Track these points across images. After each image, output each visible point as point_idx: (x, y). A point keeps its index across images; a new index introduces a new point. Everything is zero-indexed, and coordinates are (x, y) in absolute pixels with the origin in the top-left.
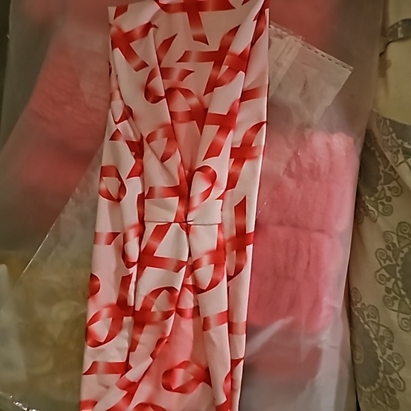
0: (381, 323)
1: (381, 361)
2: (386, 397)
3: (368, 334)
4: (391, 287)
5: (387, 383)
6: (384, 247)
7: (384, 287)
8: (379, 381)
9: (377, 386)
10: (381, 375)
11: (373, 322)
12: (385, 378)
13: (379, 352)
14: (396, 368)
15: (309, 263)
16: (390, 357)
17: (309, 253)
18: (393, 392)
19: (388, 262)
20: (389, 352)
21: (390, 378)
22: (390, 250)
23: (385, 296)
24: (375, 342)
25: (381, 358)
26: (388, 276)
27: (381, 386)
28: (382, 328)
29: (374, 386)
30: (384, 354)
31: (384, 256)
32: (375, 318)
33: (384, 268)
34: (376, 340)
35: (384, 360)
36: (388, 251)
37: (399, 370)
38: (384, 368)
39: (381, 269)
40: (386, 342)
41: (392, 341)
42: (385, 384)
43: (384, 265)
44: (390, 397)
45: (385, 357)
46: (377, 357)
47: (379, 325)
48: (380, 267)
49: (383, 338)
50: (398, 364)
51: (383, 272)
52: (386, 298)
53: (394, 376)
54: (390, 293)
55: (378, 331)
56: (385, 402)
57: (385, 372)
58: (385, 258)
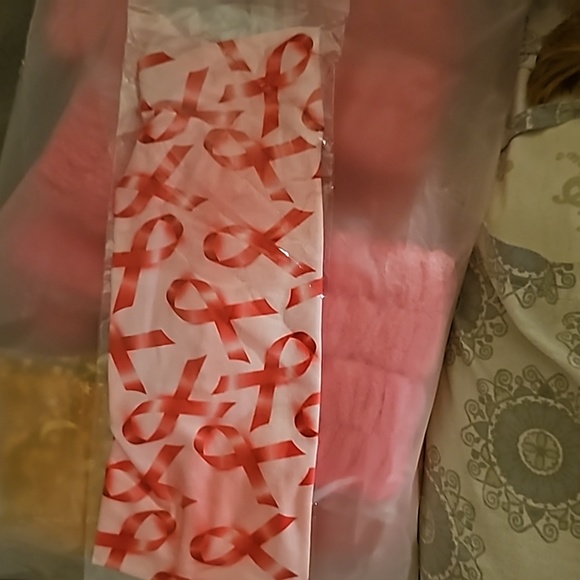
0: (461, 495)
1: (456, 543)
3: (444, 507)
4: (479, 450)
6: (477, 399)
7: (470, 449)
8: (451, 568)
9: (447, 574)
10: (454, 561)
11: (451, 492)
13: (454, 532)
14: (474, 554)
15: (381, 412)
16: (468, 540)
17: (383, 399)
19: (479, 418)
20: (467, 532)
21: (465, 566)
22: (483, 403)
23: (471, 461)
24: (450, 518)
25: (456, 539)
26: (477, 435)
27: (452, 574)
28: (461, 501)
29: (443, 574)
30: (460, 534)
31: (474, 409)
32: (455, 487)
33: (471, 424)
34: (453, 515)
35: (460, 543)
36: (481, 404)
37: (477, 556)
38: (459, 552)
39: (469, 426)
40: (464, 520)
41: (473, 519)
42: (457, 573)
43: (473, 420)
45: (461, 539)
46: (451, 537)
47: (458, 496)
48: (468, 423)
49: (461, 514)
50: (477, 549)
51: (472, 429)
52: (471, 464)
53: (470, 564)
54: (478, 458)
55: (456, 505)
57: (459, 558)
58: (475, 412)
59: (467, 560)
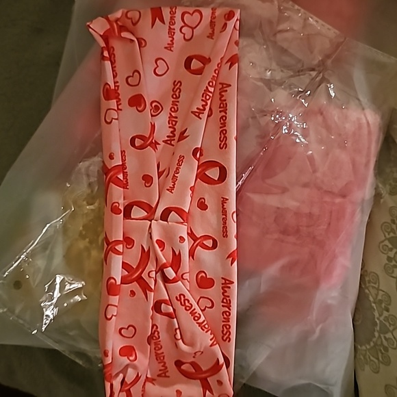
0: (380, 288)
1: (378, 322)
2: (380, 355)
3: (368, 297)
4: (392, 256)
5: (382, 341)
6: (389, 221)
7: (386, 256)
8: (374, 340)
9: (372, 344)
10: (376, 334)
11: (373, 287)
12: (380, 337)
13: (376, 314)
14: (391, 328)
15: (329, 224)
16: (386, 319)
17: (331, 216)
18: (386, 349)
19: (392, 235)
20: (385, 314)
21: (385, 337)
22: (394, 223)
23: (386, 264)
24: (373, 305)
25: (378, 319)
26: (390, 246)
27: (376, 344)
28: (381, 293)
29: (369, 344)
30: (380, 315)
31: (388, 229)
32: (375, 283)
33: (386, 239)
34: (375, 303)
35: (381, 321)
36: (392, 225)
38: (380, 328)
39: (385, 240)
40: (383, 305)
41: (390, 304)
42: (379, 343)
43: (388, 236)
44: (382, 353)
45: (382, 319)
46: (374, 318)
47: (378, 289)
48: (384, 238)
49: (381, 302)
50: (393, 325)
51: (387, 243)
52: (387, 266)
53: (389, 335)
54: (391, 262)
55: (377, 295)
56: (378, 359)
57: (380, 332)
58: (389, 230)
59: (387, 333)
